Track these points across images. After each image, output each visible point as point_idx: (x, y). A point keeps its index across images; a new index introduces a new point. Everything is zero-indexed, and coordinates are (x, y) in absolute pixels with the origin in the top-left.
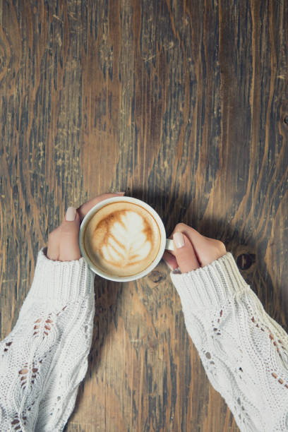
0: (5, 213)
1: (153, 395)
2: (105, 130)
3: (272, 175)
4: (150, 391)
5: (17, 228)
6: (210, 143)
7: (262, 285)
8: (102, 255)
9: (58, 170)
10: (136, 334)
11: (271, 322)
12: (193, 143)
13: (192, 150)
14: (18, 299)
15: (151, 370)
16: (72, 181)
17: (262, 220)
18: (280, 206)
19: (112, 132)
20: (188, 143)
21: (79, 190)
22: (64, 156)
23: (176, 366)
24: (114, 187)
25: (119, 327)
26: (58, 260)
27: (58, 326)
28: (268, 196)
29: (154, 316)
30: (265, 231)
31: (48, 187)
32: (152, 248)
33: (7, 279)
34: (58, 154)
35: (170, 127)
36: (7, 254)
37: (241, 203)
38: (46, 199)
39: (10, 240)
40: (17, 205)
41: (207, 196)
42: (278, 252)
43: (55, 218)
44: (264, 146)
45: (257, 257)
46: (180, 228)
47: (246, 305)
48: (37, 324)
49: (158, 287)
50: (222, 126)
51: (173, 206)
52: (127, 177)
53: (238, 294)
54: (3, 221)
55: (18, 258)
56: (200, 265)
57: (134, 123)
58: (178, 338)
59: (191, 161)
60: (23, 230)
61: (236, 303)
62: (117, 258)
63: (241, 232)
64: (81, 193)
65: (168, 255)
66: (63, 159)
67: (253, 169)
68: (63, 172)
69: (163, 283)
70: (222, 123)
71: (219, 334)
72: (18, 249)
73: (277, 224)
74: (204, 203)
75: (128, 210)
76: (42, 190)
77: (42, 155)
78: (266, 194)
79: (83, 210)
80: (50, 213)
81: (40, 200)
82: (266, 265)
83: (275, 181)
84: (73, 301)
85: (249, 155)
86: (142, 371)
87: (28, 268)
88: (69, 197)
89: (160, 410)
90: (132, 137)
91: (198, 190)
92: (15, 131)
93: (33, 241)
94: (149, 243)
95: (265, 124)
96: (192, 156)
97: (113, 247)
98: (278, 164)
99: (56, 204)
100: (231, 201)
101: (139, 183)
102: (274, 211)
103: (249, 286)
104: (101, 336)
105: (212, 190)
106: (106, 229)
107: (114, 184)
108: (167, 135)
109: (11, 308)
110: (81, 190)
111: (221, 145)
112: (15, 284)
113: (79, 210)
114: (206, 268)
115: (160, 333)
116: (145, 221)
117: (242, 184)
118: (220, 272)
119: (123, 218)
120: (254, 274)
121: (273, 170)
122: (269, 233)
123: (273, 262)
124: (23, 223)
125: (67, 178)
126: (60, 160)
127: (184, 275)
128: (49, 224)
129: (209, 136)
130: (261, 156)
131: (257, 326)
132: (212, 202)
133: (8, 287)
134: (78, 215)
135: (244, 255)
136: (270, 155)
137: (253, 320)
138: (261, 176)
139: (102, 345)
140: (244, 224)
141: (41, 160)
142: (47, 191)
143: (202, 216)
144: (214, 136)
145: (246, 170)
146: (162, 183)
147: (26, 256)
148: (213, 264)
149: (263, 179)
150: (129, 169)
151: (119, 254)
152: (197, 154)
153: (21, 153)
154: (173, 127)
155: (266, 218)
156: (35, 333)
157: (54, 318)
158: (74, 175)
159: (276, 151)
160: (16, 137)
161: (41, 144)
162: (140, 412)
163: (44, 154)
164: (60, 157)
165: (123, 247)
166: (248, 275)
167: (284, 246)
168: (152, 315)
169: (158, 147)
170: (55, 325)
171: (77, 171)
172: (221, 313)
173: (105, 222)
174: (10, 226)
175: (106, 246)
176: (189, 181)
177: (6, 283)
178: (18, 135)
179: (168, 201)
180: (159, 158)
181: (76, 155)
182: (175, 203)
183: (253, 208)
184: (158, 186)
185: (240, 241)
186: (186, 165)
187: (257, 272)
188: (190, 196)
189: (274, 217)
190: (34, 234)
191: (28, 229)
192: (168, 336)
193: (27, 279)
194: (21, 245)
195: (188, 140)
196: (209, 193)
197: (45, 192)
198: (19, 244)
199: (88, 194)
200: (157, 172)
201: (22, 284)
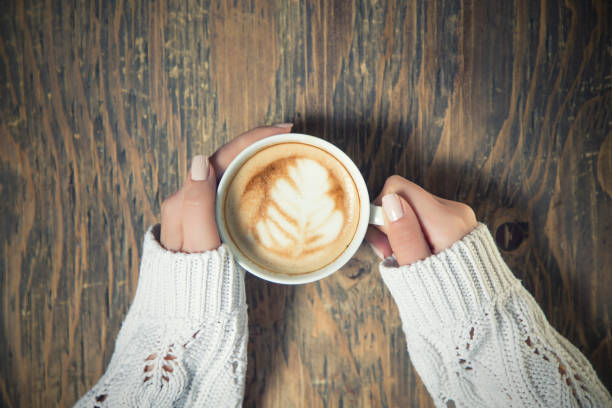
0: (82, 167)
2: (252, 12)
3: (554, 81)
6: (441, 26)
7: (542, 277)
8: (257, 237)
9: (171, 85)
10: (321, 371)
11: (560, 342)
12: (411, 28)
13: (410, 40)
14: (111, 315)
16: (197, 105)
17: (539, 162)
18: (570, 135)
19: (266, 15)
20: (401, 29)
21: (210, 121)
22: (182, 60)
24: (273, 113)
25: (291, 359)
26: (181, 251)
27: (185, 365)
28: (548, 118)
29: (352, 338)
30: (545, 181)
31: (155, 117)
32: (345, 223)
33: (90, 282)
34: (171, 56)
36: (89, 238)
37: (501, 132)
38: (153, 139)
39: (92, 213)
40: (102, 151)
41: (439, 122)
42: (569, 217)
43: (171, 171)
44: (538, 28)
45: (531, 228)
46: (394, 184)
47: (515, 316)
48: (150, 363)
49: (359, 287)
51: (379, 143)
52: (295, 95)
53: (501, 298)
54: (80, 180)
55: (108, 244)
56: (431, 249)
58: (396, 375)
59: (408, 60)
60: (115, 194)
61: (497, 314)
62: (284, 243)
63: (502, 185)
64: (214, 125)
65: (374, 234)
66: (181, 66)
67: (521, 71)
68: (182, 90)
69: (366, 278)
71: (468, 368)
72: (108, 229)
73: (566, 167)
74: (433, 135)
75: (301, 157)
76: (145, 122)
77: (142, 60)
78: (544, 115)
79: (222, 160)
80: (161, 163)
81: (142, 140)
82: (547, 240)
83: (560, 91)
84: (211, 321)
85: (511, 49)
87: (126, 262)
88: (194, 134)
90: (302, 23)
91: (423, 113)
92: (93, 19)
93: (133, 214)
96: (409, 52)
97: (276, 223)
98: (564, 61)
99: (171, 147)
100: (482, 130)
101: (317, 105)
102: (558, 144)
103: (519, 282)
104: (260, 376)
105: (448, 111)
106: (261, 191)
107: (273, 107)
108: (363, 18)
109: (100, 332)
110: (215, 120)
111: (461, 29)
112: (105, 291)
113: (213, 160)
114: (442, 255)
115: (364, 366)
116: (332, 175)
117: (502, 100)
118: (467, 262)
119: (291, 170)
120: (528, 257)
121: (556, 72)
122: (552, 183)
123: (560, 235)
124: (115, 182)
125: (189, 100)
127: (403, 269)
128: (160, 181)
129: (439, 14)
130: (533, 48)
131: (536, 352)
132: (449, 133)
133: (94, 297)
134: (212, 169)
135: (508, 224)
136: (550, 43)
137: (528, 342)
138: (534, 84)
139: (262, 392)
140: (506, 171)
141: (141, 70)
142: (154, 124)
143: (431, 158)
144: (449, 14)
145: (507, 73)
146: (358, 102)
147: (122, 240)
148: (455, 247)
149: (539, 88)
150: (299, 80)
151: (288, 235)
152: (419, 49)
153: (105, 58)
155: (545, 158)
156: (147, 379)
157: (178, 352)
158: (200, 95)
159: (561, 36)
160: (95, 29)
161: (140, 42)
163: (146, 58)
164: (174, 64)
165: (294, 222)
166: (516, 260)
167: (579, 207)
168: (349, 336)
169: (349, 38)
170: (180, 364)
171: (207, 87)
172: (472, 333)
173: (259, 179)
174: (91, 189)
175: (264, 221)
176: (406, 97)
177: (90, 289)
178: (99, 26)
179: (369, 135)
180: (351, 57)
181: (202, 58)
182: (383, 137)
183: (521, 140)
184: (352, 108)
185: (500, 201)
186: (399, 68)
187: (532, 254)
188: (409, 124)
189: (560, 155)
190: (134, 201)
191: (124, 193)
192: (378, 372)
193: (127, 281)
194: (112, 221)
195: (402, 23)
196: (443, 117)
197: (151, 126)
198: (108, 220)
199: (227, 127)
200: (348, 82)
201: (118, 289)
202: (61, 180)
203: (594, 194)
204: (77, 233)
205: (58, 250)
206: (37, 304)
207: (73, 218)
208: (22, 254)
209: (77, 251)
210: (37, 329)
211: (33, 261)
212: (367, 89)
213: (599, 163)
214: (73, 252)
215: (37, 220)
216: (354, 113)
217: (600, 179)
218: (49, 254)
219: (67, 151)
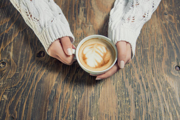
0: (151, 76)
1: (83, 8)
2: (106, 115)
3: (24, 92)
4: (85, 9)
5: (144, 69)
6: (53, 108)
7: (35, 45)
8: (106, 49)
9: (128, 95)
10: (90, 28)
12: (62, 108)
13: (62, 104)
15: (84, 16)
16: (121, 90)
17: (31, 71)
18: (22, 77)
19: (102, 113)
20: (64, 108)
22: (125, 102)
23: (74, 17)
24: (101, 87)
25: (97, 30)
26: (127, 42)
28: (27, 82)
29: (83, 34)
30: (31, 67)
31: (132, 88)
32: (83, 51)
33: (146, 49)
34: (129, 103)
35: (73, 116)
37: (40, 79)
38: (133, 82)
39: (147, 65)
40: (146, 79)
41: (56, 82)
42: (26, 58)
43: (127, 74)
44: (26, 106)
45: (36, 55)
50: (46, 116)
52: (95, 91)
54: (151, 72)
55: (142, 57)
57: (91, 118)
59: (63, 99)
60: (142, 69)
62: (99, 47)
63: (42, 66)
64: (116, 85)
66: (126, 100)
67: (32, 95)
68: (125, 94)
70: (46, 118)
72: (143, 60)
74: (58, 79)
75: (94, 68)
76: (135, 86)
77: (136, 103)
78: (28, 83)
80: (130, 76)
81: (135, 82)
82: (32, 53)
83: (23, 89)
85: (34, 101)
86: (88, 15)
88: (122, 83)
89: (81, 3)
90: (92, 111)
91: (60, 86)
92: (151, 115)
93: (137, 64)
94: (84, 53)
95: (24, 117)
96: (63, 101)
97: (101, 52)
98: (20, 97)
99: (128, 79)
100: (45, 80)
101: (89, 88)
102: (25, 75)
104: (105, 28)
105: (54, 85)
106: (105, 60)
107: (101, 89)
108: (75, 111)
111: (47, 106)
112: (143, 47)
115: (80, 28)
117: (39, 87)
118: (51, 37)
121: (23, 94)
122: (29, 66)
123: (29, 54)
124: (142, 72)
125: (123, 91)
126: (127, 100)
129: (53, 111)
130: (28, 100)
132: (54, 80)
133: (146, 46)
135: (42, 57)
136: (23, 101)
137: (38, 21)
138: (30, 91)
139: (104, 24)
140: (40, 70)
141: (136, 100)
142: (132, 86)
143: (59, 73)
144: (50, 111)
145: (36, 94)
146: (77, 89)
147: (139, 58)
148: (54, 40)
149: (28, 90)
150: (93, 95)
151: (98, 49)
152: (60, 102)
153: (146, 104)
154: (71, 116)
155: (30, 72)
158: (120, 93)
159: (20, 103)
160: (150, 112)
161: (137, 108)
162: (89, 2)
163: (135, 103)
164: (128, 101)
165: (96, 52)
167: (23, 60)
168: (83, 35)
169: (79, 106)
171: (119, 95)
172: (52, 21)
173: (105, 63)
174: (148, 70)
175: (104, 53)
176: (65, 89)
177: (146, 48)
178: (149, 112)
179: (75, 80)
180: (79, 101)
181: (120, 102)
182: (71, 79)
183: (35, 77)
184: (79, 87)
185: (43, 62)
186: (66, 97)
187: (37, 50)
188: (64, 82)
189: (25, 73)
190: (136, 67)
191: (139, 69)
192: (77, 27)
193: (137, 49)
194: (142, 62)
195: (64, 109)
196: (55, 84)
197: (133, 85)
198: (143, 63)
199: (113, 84)
200: (80, 94)
201: (139, 47)
202: (156, 73)
203: (19, 62)
204: (151, 60)
205: (155, 57)
206: (159, 45)
207: (152, 64)
208: (164, 56)
209: (150, 56)
210: (158, 40)
211: (161, 54)
212: (75, 92)
213: (16, 70)
214: (151, 56)
215: (161, 64)
216: (79, 86)
217: (16, 66)
218: (157, 56)
219: (155, 80)
